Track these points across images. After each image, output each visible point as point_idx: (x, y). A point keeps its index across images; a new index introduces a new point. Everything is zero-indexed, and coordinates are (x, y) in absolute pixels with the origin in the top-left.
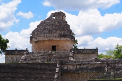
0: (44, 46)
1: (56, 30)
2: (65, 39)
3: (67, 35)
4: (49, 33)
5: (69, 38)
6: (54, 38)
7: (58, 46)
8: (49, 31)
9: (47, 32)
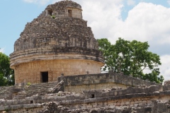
0: (27, 74)
1: (48, 38)
2: (67, 56)
3: (71, 48)
4: (35, 47)
5: (80, 53)
6: (43, 57)
7: (52, 72)
8: (35, 42)
9: (31, 44)
